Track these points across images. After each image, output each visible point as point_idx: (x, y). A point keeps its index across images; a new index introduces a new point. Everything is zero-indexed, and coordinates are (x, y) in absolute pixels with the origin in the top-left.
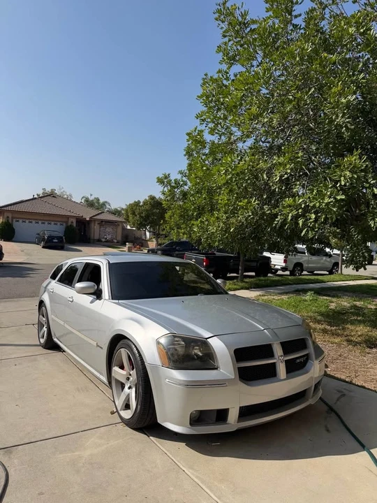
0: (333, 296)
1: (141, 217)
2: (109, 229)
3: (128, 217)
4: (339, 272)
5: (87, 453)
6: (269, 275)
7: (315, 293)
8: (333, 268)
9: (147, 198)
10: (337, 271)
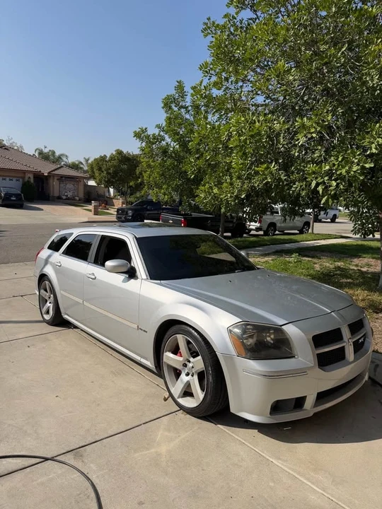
0: (313, 257)
1: (108, 173)
2: (70, 186)
3: (93, 172)
4: (310, 231)
5: (163, 449)
6: (245, 235)
7: (299, 254)
8: (303, 227)
9: (114, 153)
10: (308, 230)
